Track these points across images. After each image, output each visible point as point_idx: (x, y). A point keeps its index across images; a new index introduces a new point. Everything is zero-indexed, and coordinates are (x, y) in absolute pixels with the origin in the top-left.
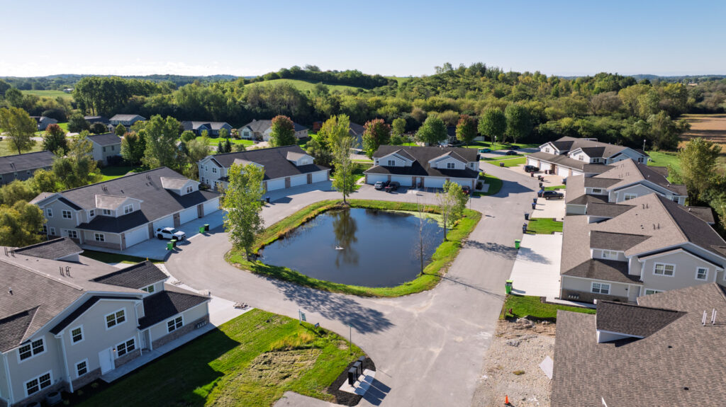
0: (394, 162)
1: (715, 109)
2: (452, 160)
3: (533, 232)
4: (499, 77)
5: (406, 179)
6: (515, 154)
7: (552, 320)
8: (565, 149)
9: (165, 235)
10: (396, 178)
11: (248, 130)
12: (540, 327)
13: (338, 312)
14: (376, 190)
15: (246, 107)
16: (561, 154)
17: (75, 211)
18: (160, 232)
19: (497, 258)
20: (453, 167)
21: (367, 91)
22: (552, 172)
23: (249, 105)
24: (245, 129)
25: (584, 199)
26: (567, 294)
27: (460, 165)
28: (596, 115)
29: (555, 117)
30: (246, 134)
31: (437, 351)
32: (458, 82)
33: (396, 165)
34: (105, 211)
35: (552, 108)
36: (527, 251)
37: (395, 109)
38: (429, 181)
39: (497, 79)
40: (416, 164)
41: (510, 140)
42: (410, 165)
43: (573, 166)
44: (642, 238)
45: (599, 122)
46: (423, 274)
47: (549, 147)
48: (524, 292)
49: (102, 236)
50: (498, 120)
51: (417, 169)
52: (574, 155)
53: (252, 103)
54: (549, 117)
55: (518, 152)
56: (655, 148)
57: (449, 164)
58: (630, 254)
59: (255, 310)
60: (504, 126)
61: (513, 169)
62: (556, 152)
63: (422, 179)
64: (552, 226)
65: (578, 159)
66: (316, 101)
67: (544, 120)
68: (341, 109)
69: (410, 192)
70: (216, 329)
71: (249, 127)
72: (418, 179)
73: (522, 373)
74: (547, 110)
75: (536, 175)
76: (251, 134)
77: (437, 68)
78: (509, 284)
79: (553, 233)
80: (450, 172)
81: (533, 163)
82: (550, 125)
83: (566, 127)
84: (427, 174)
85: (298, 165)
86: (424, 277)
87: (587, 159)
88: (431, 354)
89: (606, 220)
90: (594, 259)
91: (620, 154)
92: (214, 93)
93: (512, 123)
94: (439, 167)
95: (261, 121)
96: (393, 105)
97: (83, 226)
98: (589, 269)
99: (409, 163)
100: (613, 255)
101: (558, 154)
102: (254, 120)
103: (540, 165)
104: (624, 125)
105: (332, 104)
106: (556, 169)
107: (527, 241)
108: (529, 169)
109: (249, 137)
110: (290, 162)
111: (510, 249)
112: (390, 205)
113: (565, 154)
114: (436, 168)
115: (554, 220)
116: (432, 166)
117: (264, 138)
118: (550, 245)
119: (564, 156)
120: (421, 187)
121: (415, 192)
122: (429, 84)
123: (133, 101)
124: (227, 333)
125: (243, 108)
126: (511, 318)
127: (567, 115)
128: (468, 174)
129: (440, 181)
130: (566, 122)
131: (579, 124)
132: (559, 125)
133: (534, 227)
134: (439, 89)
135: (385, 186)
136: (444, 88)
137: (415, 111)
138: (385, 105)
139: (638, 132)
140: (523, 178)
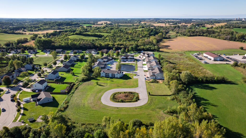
0: (123, 58)
1: (169, 38)
5: (125, 60)
7: (148, 71)
8: (144, 54)
10: (124, 60)
11: (88, 52)
13: (133, 72)
19: (141, 68)
21: (100, 39)
22: (143, 57)
23: (81, 45)
25: (148, 61)
26: (148, 70)
27: (132, 58)
28: (147, 44)
29: (140, 45)
30: (87, 52)
35: (139, 44)
38: (128, 60)
40: (126, 58)
41: (134, 51)
44: (153, 65)
45: (148, 47)
46: (136, 69)
47: (142, 53)
48: (145, 70)
51: (127, 59)
54: (139, 46)
55: (136, 54)
56: (156, 51)
58: (153, 66)
60: (133, 49)
61: (137, 57)
64: (145, 65)
67: (138, 46)
69: (127, 62)
70: (124, 74)
72: (127, 60)
74: (138, 44)
78: (143, 70)
81: (140, 56)
82: (140, 47)
87: (147, 56)
91: (151, 55)
95: (89, 50)
98: (150, 67)
99: (125, 58)
100: (152, 66)
104: (151, 47)
105: (100, 45)
107: (143, 66)
108: (140, 57)
110: (109, 59)
113: (144, 55)
117: (92, 53)
118: (146, 66)
120: (127, 61)
123: (52, 45)
126: (145, 72)
127: (142, 45)
128: (133, 59)
129: (130, 60)
130: (142, 47)
131: (144, 47)
132: (141, 48)
133: (143, 65)
134: (115, 38)
135: (123, 61)
136: (115, 37)
137: (116, 46)
138: (109, 44)
139: (153, 49)
140: (139, 58)
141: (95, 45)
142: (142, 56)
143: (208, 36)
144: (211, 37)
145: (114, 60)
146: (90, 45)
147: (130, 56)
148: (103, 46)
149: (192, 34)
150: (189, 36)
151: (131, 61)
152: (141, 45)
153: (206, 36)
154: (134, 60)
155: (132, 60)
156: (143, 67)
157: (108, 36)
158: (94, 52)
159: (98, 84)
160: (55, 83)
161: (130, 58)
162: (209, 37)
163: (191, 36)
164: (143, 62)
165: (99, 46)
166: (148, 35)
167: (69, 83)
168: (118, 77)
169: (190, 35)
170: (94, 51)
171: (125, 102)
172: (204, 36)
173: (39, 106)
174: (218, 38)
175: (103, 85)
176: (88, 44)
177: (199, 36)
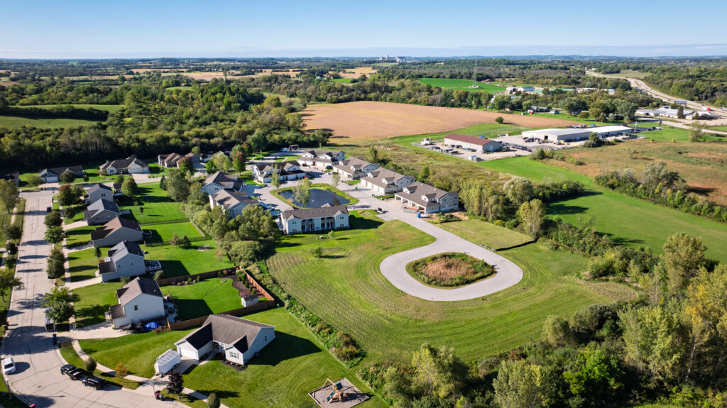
1: (290, 109)
3: (353, 185)
7: (392, 197)
8: (314, 153)
19: (358, 192)
22: (314, 164)
25: (356, 173)
26: (386, 193)
27: (296, 169)
28: (273, 129)
36: (361, 189)
37: (180, 140)
43: (324, 161)
47: (306, 154)
48: (376, 195)
51: (283, 172)
52: (321, 156)
53: (66, 148)
58: (395, 181)
62: (310, 155)
63: (288, 177)
65: (324, 158)
69: (289, 182)
72: (286, 176)
76: (116, 171)
78: (372, 195)
79: (358, 183)
80: (294, 171)
84: (288, 174)
87: (329, 158)
89: (377, 176)
90: (388, 184)
91: (339, 154)
95: (117, 161)
100: (392, 182)
106: (316, 164)
108: (304, 165)
111: (356, 190)
112: (292, 188)
113: (315, 156)
115: (350, 180)
117: (130, 171)
119: (316, 158)
120: (287, 180)
126: (383, 199)
128: (300, 171)
129: (293, 176)
133: (350, 183)
138: (170, 138)
141: (118, 145)
142: (310, 163)
143: (381, 100)
144: (391, 100)
147: (289, 164)
149: (341, 97)
150: (335, 103)
151: (297, 179)
152: (266, 131)
153: (377, 99)
154: (304, 174)
155: (300, 175)
156: (358, 189)
157: (125, 113)
159: (323, 255)
160: (172, 285)
161: (292, 169)
162: (386, 101)
163: (339, 101)
165: (135, 145)
166: (238, 104)
167: (222, 271)
168: (345, 225)
169: (337, 99)
170: (136, 163)
171: (473, 281)
172: (370, 100)
173: (250, 366)
174: (411, 103)
175: (338, 254)
177: (358, 99)
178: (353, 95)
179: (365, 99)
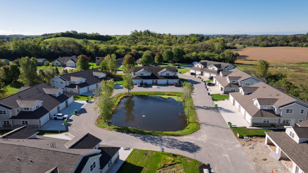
0: (143, 74)
1: (233, 47)
2: (168, 72)
3: (216, 100)
4: (156, 36)
5: (149, 81)
6: (180, 68)
7: (257, 136)
8: (205, 65)
9: (58, 118)
10: (145, 81)
11: (58, 62)
12: (254, 139)
14: (138, 87)
15: (52, 51)
16: (204, 67)
17: (9, 110)
18: (56, 116)
19: (213, 113)
20: (169, 75)
21: (105, 42)
22: (202, 74)
23: (53, 50)
24: (56, 61)
26: (254, 125)
27: (171, 74)
28: (202, 51)
29: (188, 52)
30: (57, 64)
31: (227, 156)
32: (142, 38)
33: (144, 75)
34: (25, 109)
35: (186, 49)
36: (221, 108)
37: (123, 50)
38: (160, 81)
39: (156, 37)
40: (152, 74)
41: (175, 62)
42: (150, 75)
43: (210, 72)
44: (275, 100)
45: (206, 53)
46: (189, 123)
47: (198, 64)
48: (236, 126)
49: (26, 122)
50: (170, 54)
51: (153, 76)
52: (210, 67)
53: (55, 49)
54: (186, 52)
55: (182, 67)
57: (167, 74)
58: (276, 106)
59: (134, 150)
60: (173, 56)
61: (185, 74)
62: (202, 66)
63: (157, 81)
64: (221, 97)
65: (212, 69)
66: (86, 47)
67: (185, 54)
68: (100, 51)
69: (153, 87)
70: (125, 163)
71: (58, 60)
72: (155, 81)
73: (265, 160)
74: (184, 49)
75: (196, 76)
76: (59, 64)
77: (132, 32)
78: (230, 123)
79: (224, 100)
80: (168, 77)
81: (193, 71)
82: (188, 55)
83: (195, 56)
84: (159, 79)
85: (100, 78)
86: (191, 124)
87: (216, 69)
88: (225, 157)
89: (251, 93)
90: (261, 110)
91: (228, 66)
92: (34, 45)
93: (175, 55)
94: (163, 75)
95: (64, 57)
96: (122, 48)
97: (13, 117)
98: (261, 114)
99: (150, 74)
101: (203, 67)
102: (60, 57)
103: (196, 72)
105: (94, 48)
106: (203, 74)
108: (192, 74)
109: (59, 65)
110: (95, 76)
111: (214, 108)
112: (150, 93)
113: (206, 67)
114: (161, 76)
115: (219, 94)
116: (159, 75)
117: (67, 65)
119: (205, 68)
120: (156, 84)
121: (156, 87)
122: (130, 39)
124: (133, 163)
125: (50, 51)
126: (241, 137)
127: (193, 51)
128: (175, 77)
129: (164, 81)
130: (194, 54)
131: (199, 54)
132: (192, 55)
133: (215, 98)
134: (135, 41)
135: (142, 85)
136: (137, 41)
137: (133, 51)
138: (119, 49)
139: (221, 57)
140: (192, 78)
142: (198, 73)
145: (115, 80)
146: (73, 49)
147: (165, 70)
148: (102, 51)
149: (270, 44)
150: (265, 46)
151: (167, 85)
152: (191, 50)
153: (295, 46)
154: (176, 81)
155: (171, 81)
156: (216, 108)
157: (123, 39)
158: (73, 62)
161: (165, 74)
162: (302, 46)
163: (268, 46)
164: (208, 87)
165: (92, 50)
169: (266, 44)
170: (72, 60)
172: (291, 46)
176: (69, 48)
177: (282, 46)
178: (278, 43)
179: (287, 45)
